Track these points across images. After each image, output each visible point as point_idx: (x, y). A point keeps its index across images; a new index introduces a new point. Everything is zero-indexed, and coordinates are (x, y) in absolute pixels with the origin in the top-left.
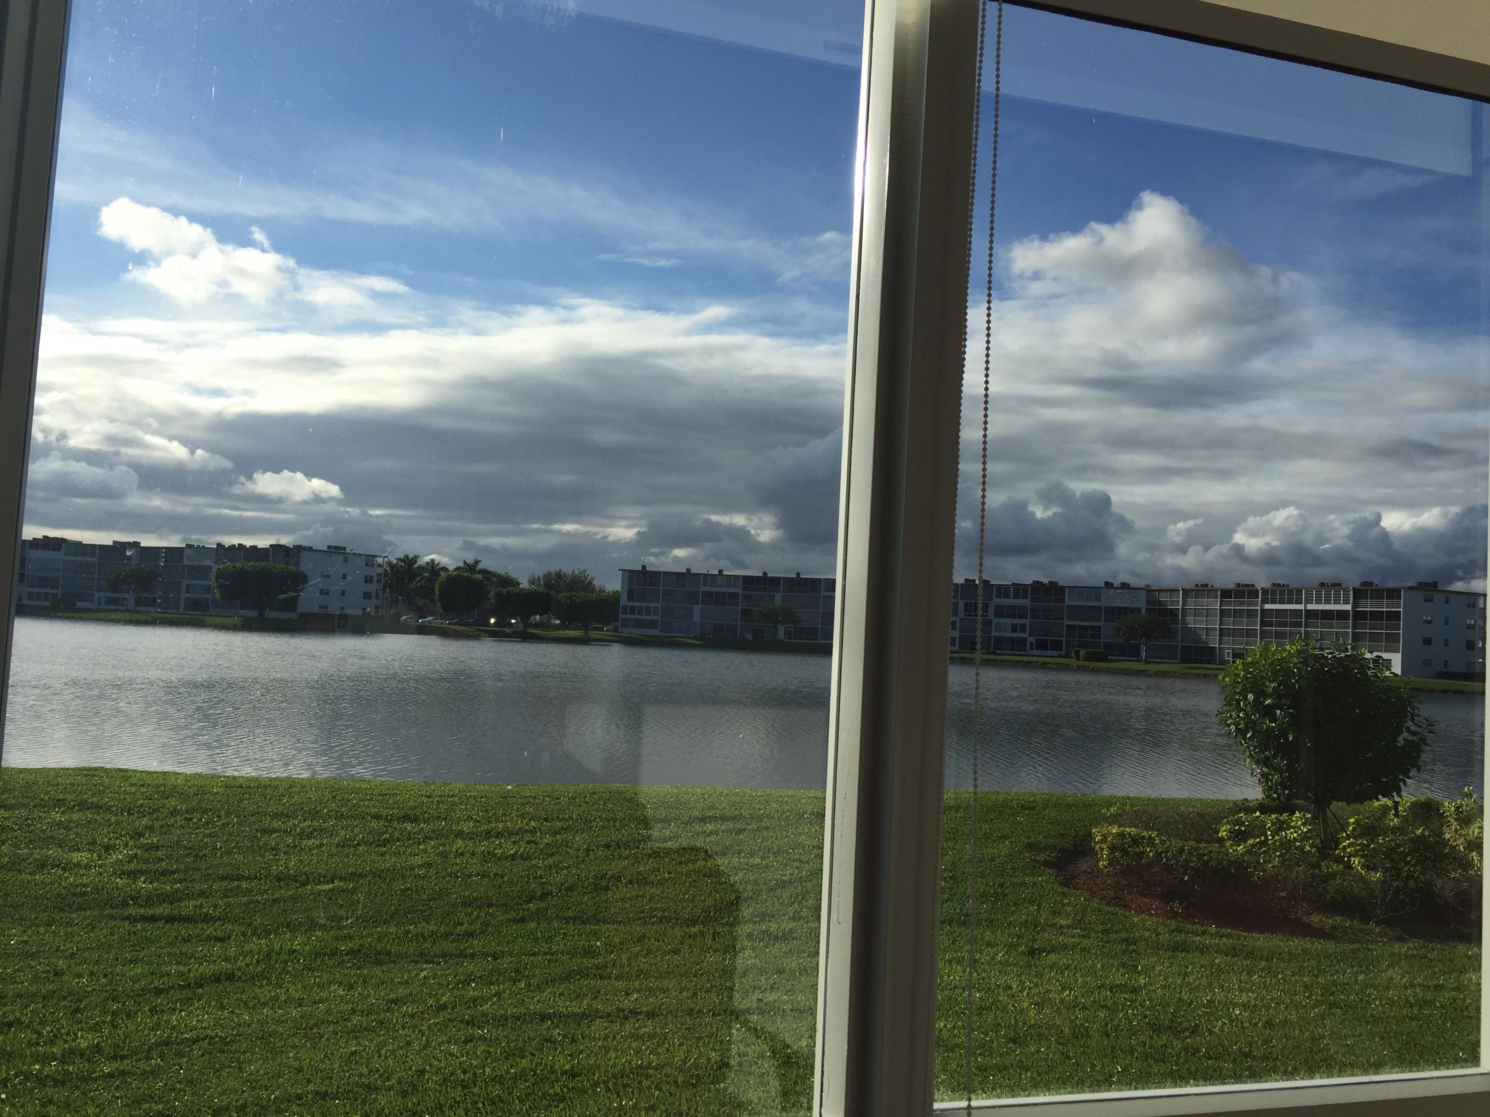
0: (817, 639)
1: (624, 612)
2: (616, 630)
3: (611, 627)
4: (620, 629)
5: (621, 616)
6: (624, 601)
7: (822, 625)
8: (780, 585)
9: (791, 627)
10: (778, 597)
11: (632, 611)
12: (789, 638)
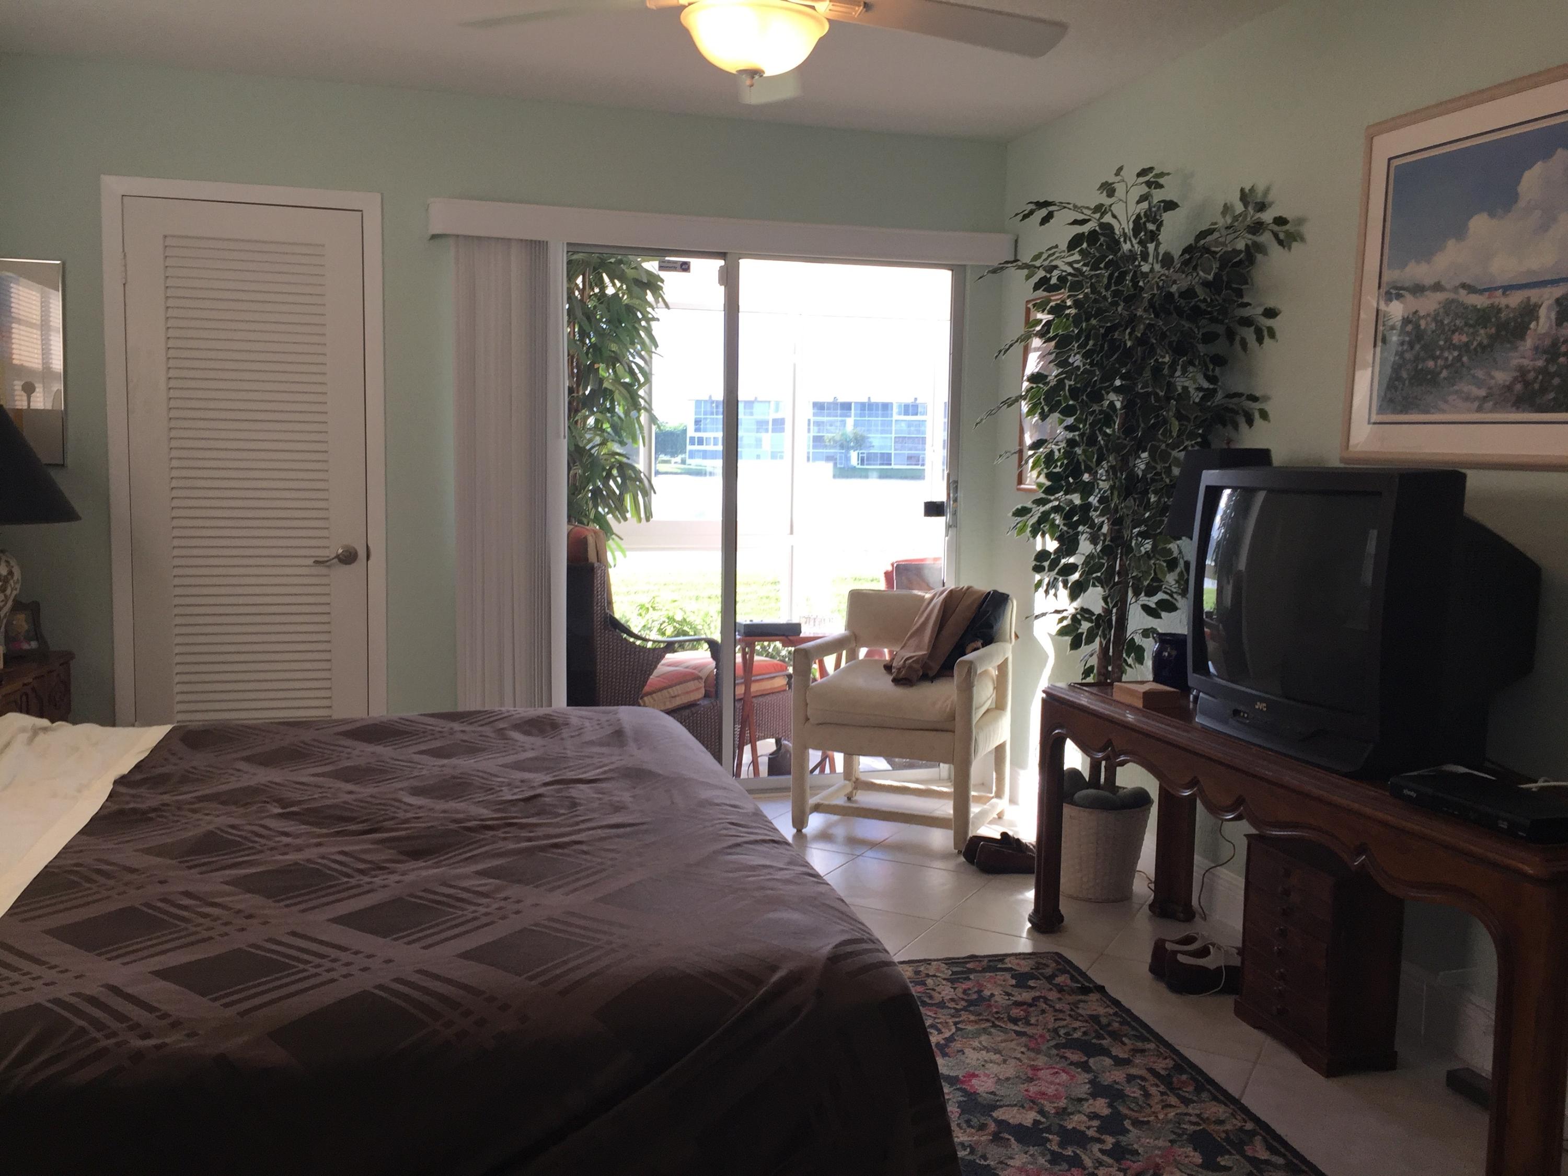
0: (891, 464)
1: (692, 443)
2: (683, 462)
3: (678, 459)
4: (688, 461)
5: (689, 447)
6: (691, 433)
7: (895, 450)
8: (851, 409)
9: (864, 453)
10: (850, 422)
11: (701, 441)
12: (862, 463)
